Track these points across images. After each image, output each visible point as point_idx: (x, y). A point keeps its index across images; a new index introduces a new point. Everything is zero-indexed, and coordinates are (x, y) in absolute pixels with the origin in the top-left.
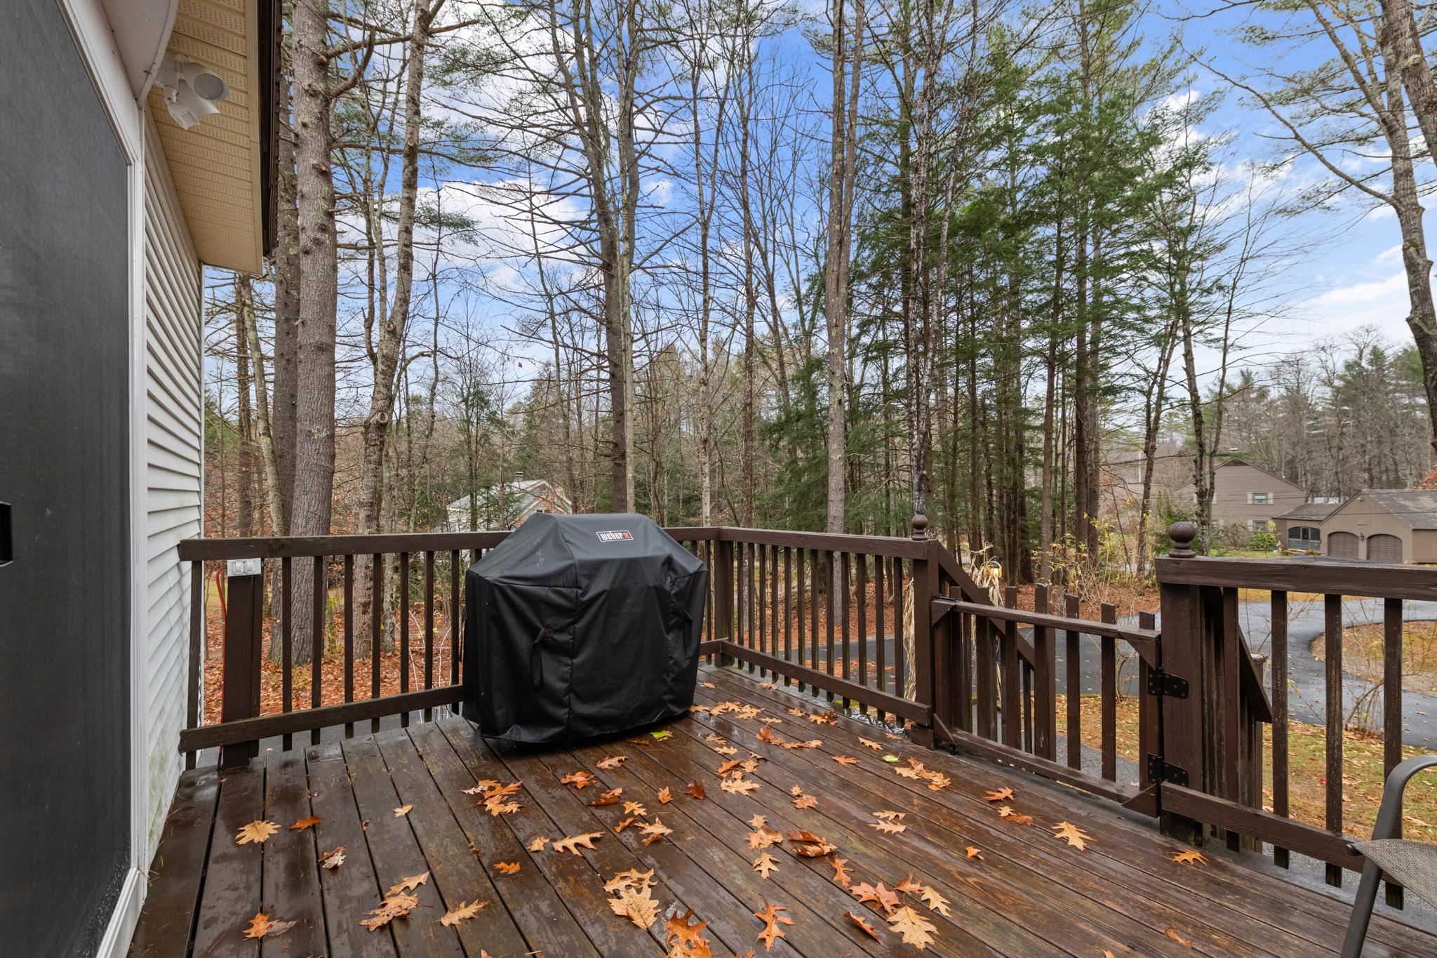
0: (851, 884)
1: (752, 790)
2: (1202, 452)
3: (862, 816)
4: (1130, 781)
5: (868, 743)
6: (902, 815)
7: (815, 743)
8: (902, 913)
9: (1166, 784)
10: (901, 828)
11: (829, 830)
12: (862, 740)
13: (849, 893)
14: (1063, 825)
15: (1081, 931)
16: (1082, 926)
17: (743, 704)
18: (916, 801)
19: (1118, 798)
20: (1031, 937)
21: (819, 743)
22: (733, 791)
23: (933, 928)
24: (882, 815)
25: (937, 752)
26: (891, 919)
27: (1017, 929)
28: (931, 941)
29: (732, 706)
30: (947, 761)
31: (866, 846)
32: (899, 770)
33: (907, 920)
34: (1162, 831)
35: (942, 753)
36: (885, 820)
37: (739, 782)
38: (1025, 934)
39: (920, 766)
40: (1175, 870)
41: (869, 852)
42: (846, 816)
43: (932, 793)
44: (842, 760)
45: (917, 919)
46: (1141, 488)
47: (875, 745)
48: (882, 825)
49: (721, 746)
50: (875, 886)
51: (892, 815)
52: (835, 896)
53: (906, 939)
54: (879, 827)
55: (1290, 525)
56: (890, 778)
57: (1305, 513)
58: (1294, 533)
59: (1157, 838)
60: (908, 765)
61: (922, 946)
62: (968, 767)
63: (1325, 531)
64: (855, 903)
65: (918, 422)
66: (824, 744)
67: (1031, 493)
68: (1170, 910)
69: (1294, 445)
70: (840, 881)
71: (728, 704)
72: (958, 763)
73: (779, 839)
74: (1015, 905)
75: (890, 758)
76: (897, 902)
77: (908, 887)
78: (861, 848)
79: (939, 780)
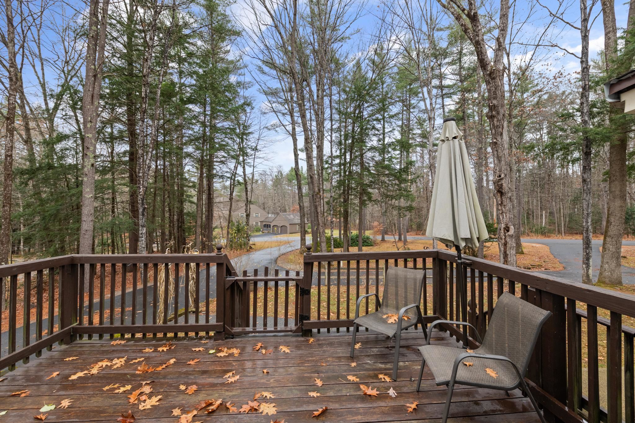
0: (238, 409)
1: (160, 400)
2: (247, 201)
3: (220, 381)
4: (292, 325)
5: (197, 349)
6: (234, 372)
7: (172, 361)
8: (262, 406)
9: (305, 322)
10: (238, 377)
11: (212, 395)
12: (194, 349)
13: (240, 413)
14: (281, 347)
15: (306, 377)
16: (305, 375)
17: (111, 360)
18: (234, 364)
19: (291, 331)
20: (298, 387)
21: (174, 360)
22: (149, 407)
23: (274, 404)
24: (227, 376)
25: (226, 340)
26: (260, 411)
27: (293, 387)
28: (276, 409)
29: (104, 364)
30: (233, 342)
31: (231, 392)
32: (219, 355)
33: (266, 408)
34: (302, 336)
35: (228, 340)
36: (229, 377)
37: (148, 401)
38: (296, 388)
39: (226, 349)
40: (311, 346)
41: (234, 393)
42: (213, 385)
43: (237, 357)
44: (192, 362)
45: (267, 405)
46: (228, 212)
47: (201, 349)
48: (230, 380)
49: (118, 388)
50: (248, 404)
51: (231, 374)
52: (236, 418)
53: (270, 414)
54: (230, 382)
55: (264, 223)
56: (218, 360)
57: (267, 220)
58: (265, 226)
59: (302, 339)
60: (221, 351)
61: (275, 413)
62: (241, 341)
63: (272, 225)
64: (245, 415)
65: (143, 181)
66: (177, 359)
67: (188, 214)
68: (318, 358)
69: (264, 198)
70: (233, 411)
71: (100, 364)
72: (237, 341)
73: (195, 412)
74: (288, 380)
75: (212, 351)
76: (258, 404)
77: (257, 396)
78: (231, 394)
79: (236, 351)
